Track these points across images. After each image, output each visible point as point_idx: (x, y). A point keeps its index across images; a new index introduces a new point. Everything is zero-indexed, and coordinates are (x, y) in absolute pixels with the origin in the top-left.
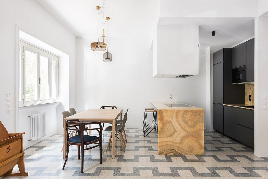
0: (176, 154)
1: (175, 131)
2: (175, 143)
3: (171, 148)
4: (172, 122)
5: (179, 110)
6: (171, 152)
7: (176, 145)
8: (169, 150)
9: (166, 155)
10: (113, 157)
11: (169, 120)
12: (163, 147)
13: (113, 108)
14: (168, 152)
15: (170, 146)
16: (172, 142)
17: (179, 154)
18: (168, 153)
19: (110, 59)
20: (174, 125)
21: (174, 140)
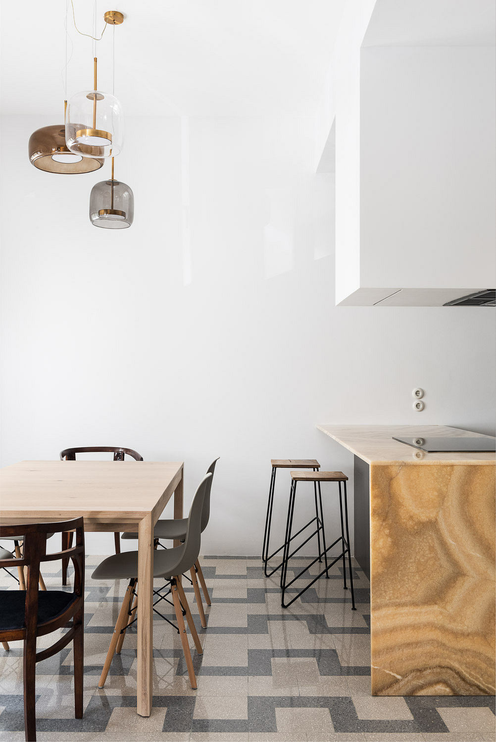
0: (463, 692)
1: (458, 574)
2: (456, 634)
3: (437, 661)
4: (443, 526)
5: (475, 466)
6: (435, 678)
7: (465, 644)
8: (425, 669)
9: (410, 697)
10: (142, 707)
11: (424, 518)
12: (397, 654)
13: (119, 455)
14: (418, 678)
15: (428, 648)
16: (443, 629)
17: (478, 692)
18: (422, 687)
19: (123, 214)
20: (450, 541)
21: (452, 619)
